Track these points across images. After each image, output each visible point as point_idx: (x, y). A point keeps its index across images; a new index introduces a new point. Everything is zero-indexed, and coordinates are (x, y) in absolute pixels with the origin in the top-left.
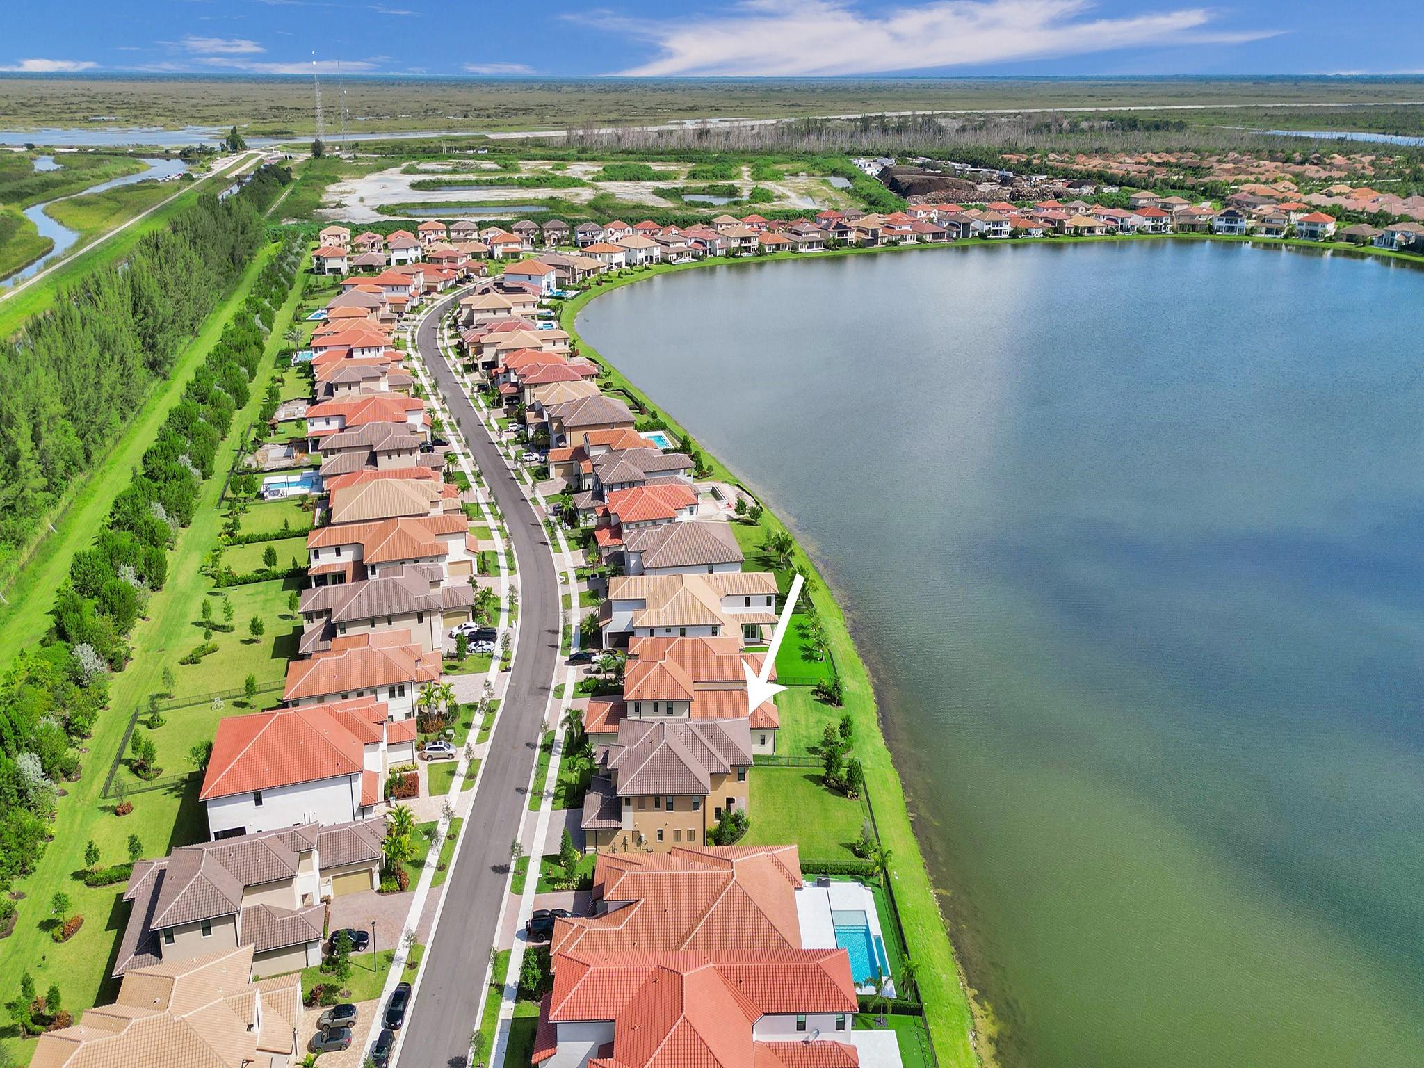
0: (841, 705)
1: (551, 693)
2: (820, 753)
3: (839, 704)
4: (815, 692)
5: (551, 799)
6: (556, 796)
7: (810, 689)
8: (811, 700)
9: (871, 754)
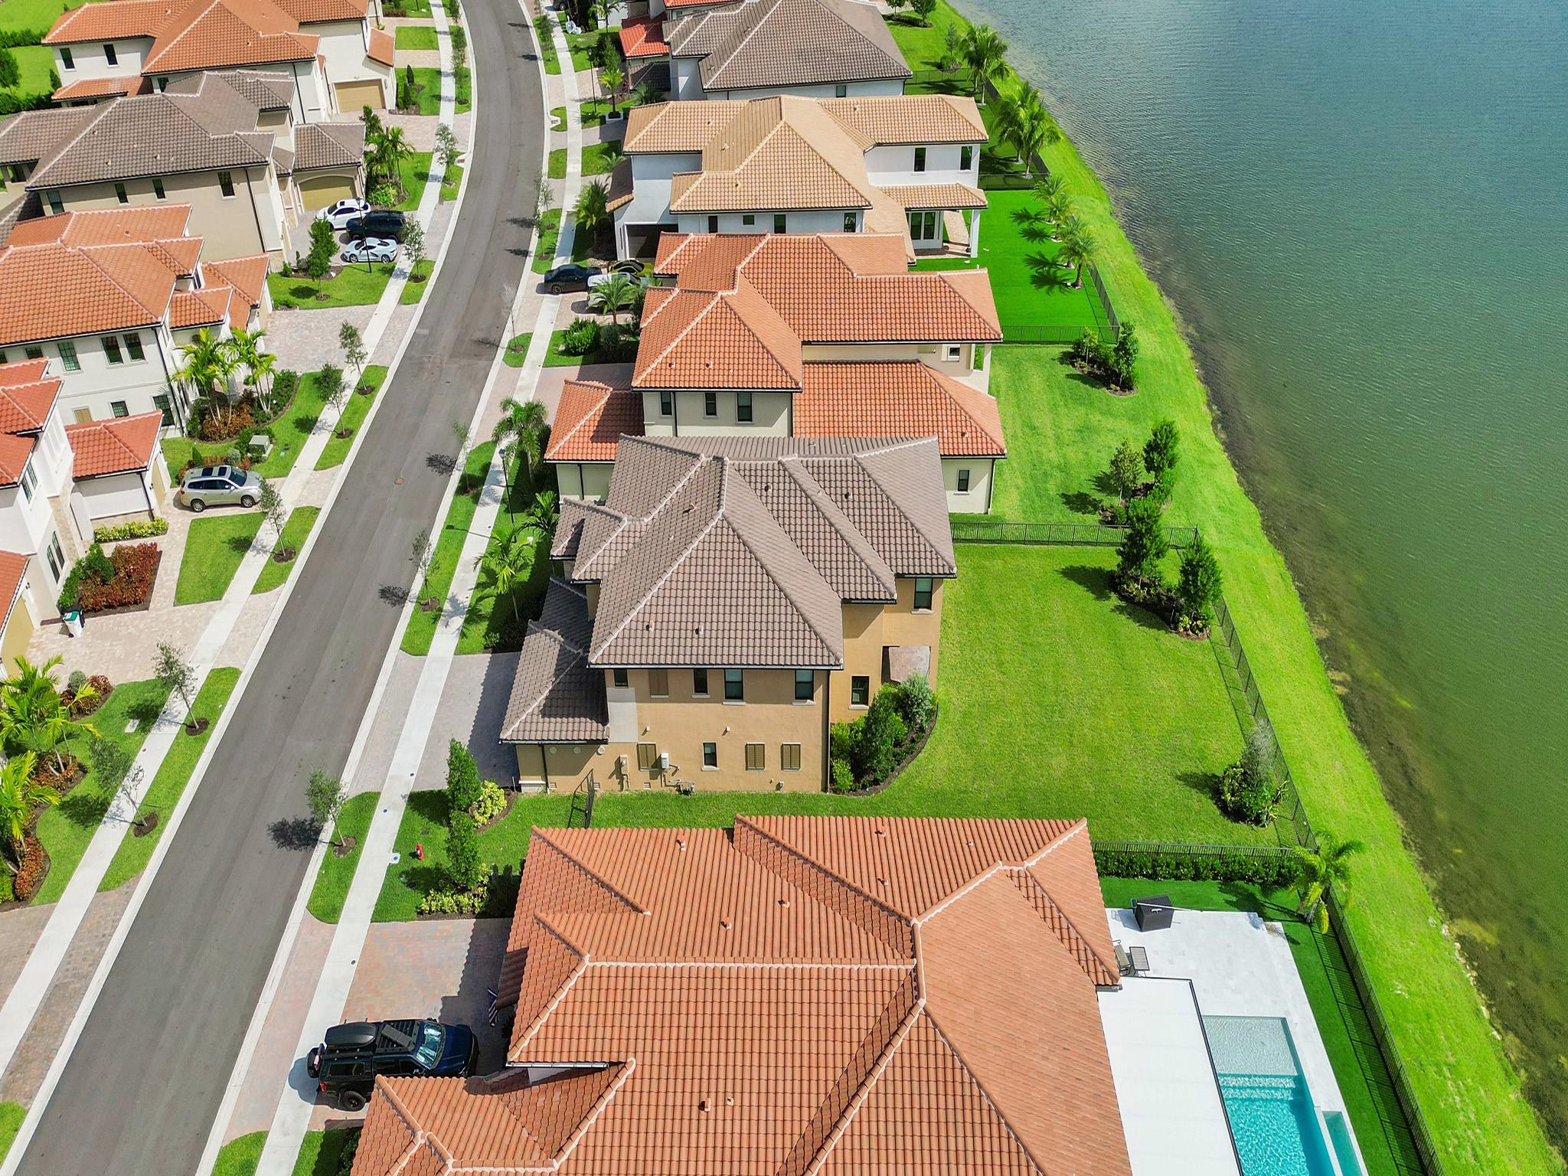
0: (1130, 389)
1: (501, 353)
2: (1096, 508)
3: (1126, 385)
4: (1068, 358)
5: (458, 621)
6: (473, 616)
7: (1057, 350)
8: (1061, 376)
9: (1215, 511)
